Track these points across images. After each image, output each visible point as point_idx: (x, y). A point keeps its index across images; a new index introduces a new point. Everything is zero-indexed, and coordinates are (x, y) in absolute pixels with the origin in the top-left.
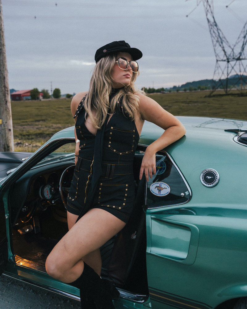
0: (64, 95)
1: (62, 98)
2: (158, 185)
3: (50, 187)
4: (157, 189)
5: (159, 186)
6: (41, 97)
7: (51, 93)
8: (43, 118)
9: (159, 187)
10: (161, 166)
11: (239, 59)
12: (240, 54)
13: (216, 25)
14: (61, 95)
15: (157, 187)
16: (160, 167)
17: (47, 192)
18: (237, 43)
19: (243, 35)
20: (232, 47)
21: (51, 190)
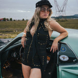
11: (62, 11)
14: (12, 20)
19: (63, 5)
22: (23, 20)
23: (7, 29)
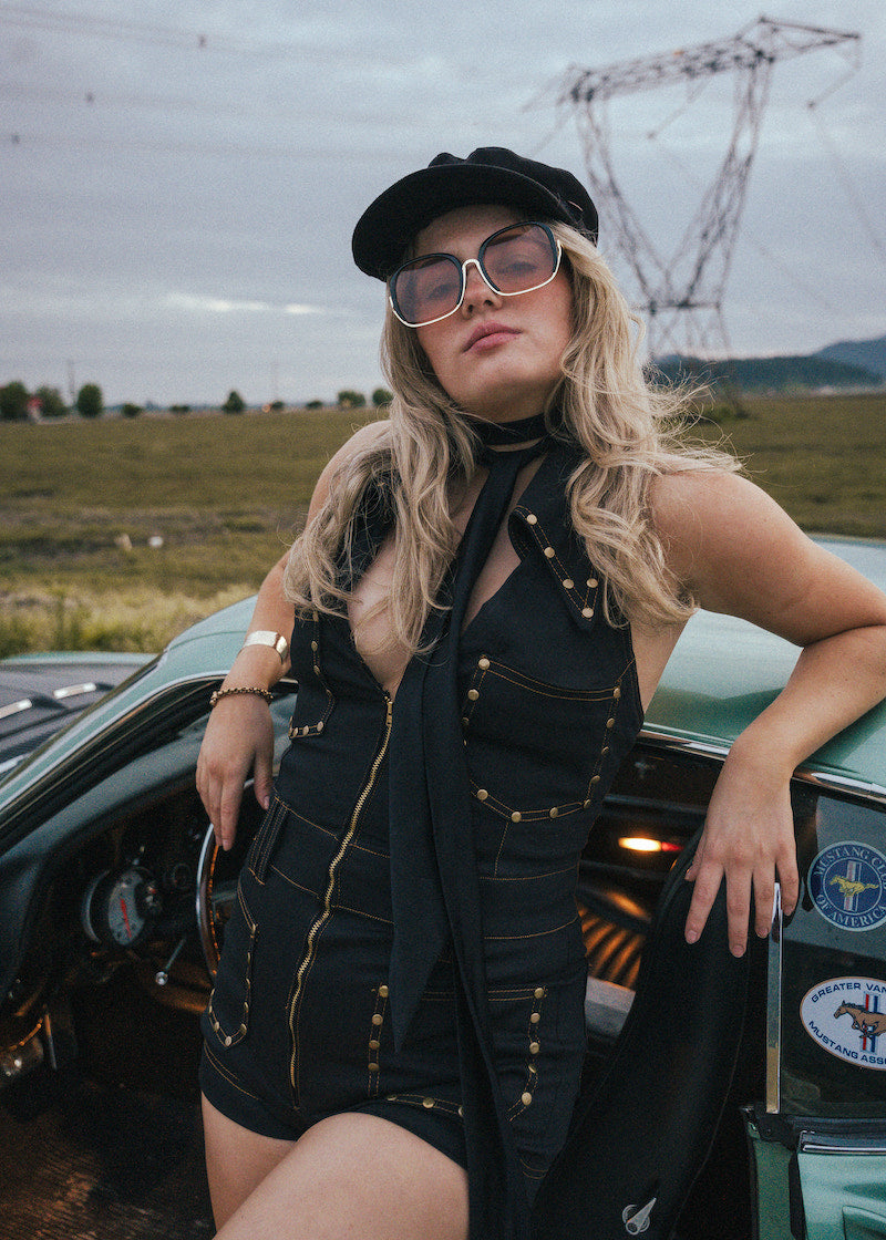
0: (114, 408)
1: (107, 415)
2: (857, 997)
3: (136, 879)
4: (847, 1019)
5: (861, 1002)
6: (35, 413)
7: (68, 399)
8: (46, 484)
9: (864, 1009)
10: (864, 881)
11: (685, 305)
12: (691, 288)
13: (616, 193)
14: (105, 408)
15: (847, 1007)
16: (860, 887)
17: (124, 908)
18: (681, 254)
19: (698, 231)
20: (666, 265)
21: (139, 894)
22: (235, 405)
23: (43, 516)
